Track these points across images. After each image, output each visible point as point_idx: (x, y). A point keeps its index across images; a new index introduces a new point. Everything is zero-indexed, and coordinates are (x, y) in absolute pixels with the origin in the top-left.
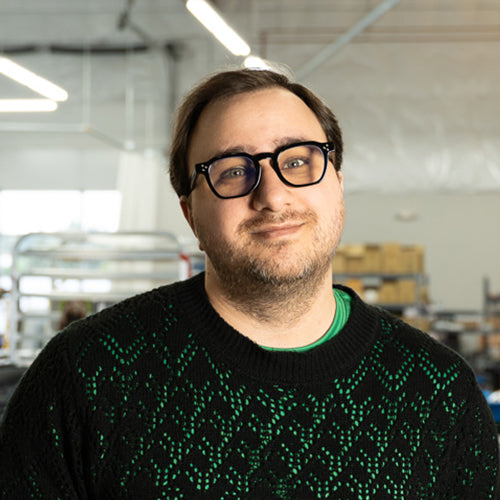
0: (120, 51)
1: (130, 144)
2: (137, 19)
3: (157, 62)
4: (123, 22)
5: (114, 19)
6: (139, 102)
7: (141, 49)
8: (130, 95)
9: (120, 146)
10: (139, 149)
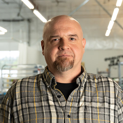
4: (19, 15)
7: (23, 20)
8: (21, 31)
10: (23, 42)
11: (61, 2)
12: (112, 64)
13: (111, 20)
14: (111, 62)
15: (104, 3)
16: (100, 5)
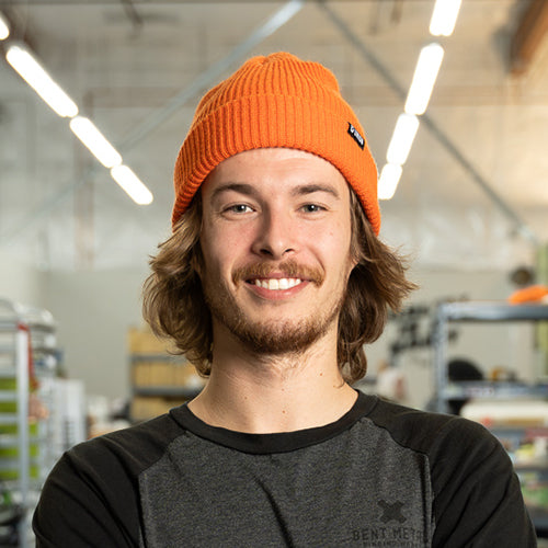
11: (154, 18)
12: (407, 338)
13: (403, 111)
14: (404, 330)
15: (374, 29)
16: (351, 38)
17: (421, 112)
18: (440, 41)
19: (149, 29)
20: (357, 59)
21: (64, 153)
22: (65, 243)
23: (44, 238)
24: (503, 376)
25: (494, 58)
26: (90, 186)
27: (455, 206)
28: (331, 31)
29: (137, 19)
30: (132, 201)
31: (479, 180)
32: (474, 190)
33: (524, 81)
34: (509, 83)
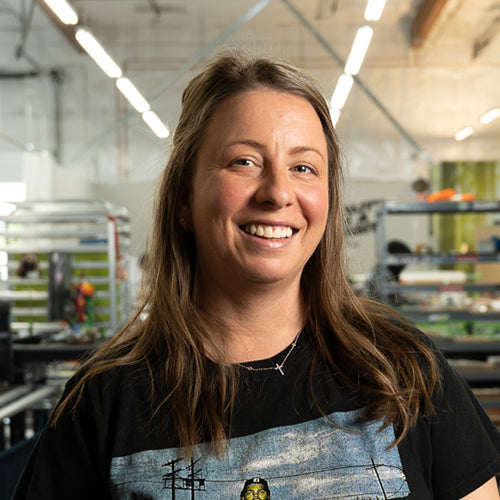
0: (19, 76)
1: (31, 146)
2: (29, 51)
3: (45, 85)
4: (19, 53)
5: (11, 51)
6: (35, 115)
7: (34, 74)
8: (29, 109)
9: (23, 148)
10: (37, 150)
13: (343, 72)
15: (319, 17)
16: (304, 23)
17: (355, 72)
18: (371, 24)
19: (166, 17)
20: (308, 37)
21: (108, 103)
22: (109, 165)
23: (95, 161)
24: (424, 250)
25: (401, 37)
26: (126, 126)
27: (375, 138)
28: (290, 18)
29: (157, 10)
30: (155, 135)
31: (392, 119)
32: (388, 126)
33: (421, 52)
34: (411, 53)
